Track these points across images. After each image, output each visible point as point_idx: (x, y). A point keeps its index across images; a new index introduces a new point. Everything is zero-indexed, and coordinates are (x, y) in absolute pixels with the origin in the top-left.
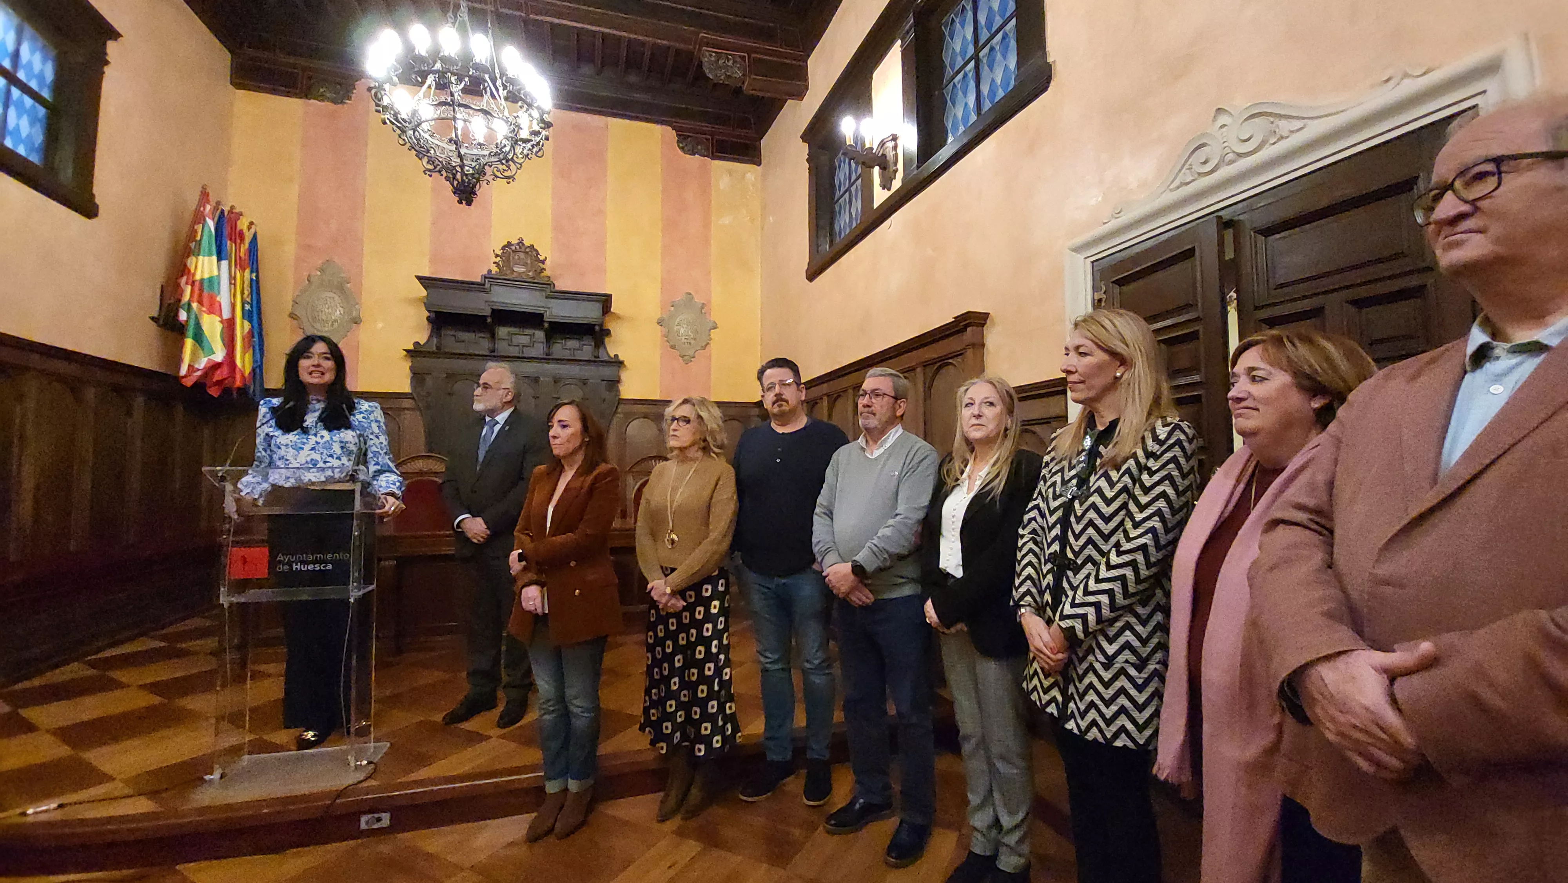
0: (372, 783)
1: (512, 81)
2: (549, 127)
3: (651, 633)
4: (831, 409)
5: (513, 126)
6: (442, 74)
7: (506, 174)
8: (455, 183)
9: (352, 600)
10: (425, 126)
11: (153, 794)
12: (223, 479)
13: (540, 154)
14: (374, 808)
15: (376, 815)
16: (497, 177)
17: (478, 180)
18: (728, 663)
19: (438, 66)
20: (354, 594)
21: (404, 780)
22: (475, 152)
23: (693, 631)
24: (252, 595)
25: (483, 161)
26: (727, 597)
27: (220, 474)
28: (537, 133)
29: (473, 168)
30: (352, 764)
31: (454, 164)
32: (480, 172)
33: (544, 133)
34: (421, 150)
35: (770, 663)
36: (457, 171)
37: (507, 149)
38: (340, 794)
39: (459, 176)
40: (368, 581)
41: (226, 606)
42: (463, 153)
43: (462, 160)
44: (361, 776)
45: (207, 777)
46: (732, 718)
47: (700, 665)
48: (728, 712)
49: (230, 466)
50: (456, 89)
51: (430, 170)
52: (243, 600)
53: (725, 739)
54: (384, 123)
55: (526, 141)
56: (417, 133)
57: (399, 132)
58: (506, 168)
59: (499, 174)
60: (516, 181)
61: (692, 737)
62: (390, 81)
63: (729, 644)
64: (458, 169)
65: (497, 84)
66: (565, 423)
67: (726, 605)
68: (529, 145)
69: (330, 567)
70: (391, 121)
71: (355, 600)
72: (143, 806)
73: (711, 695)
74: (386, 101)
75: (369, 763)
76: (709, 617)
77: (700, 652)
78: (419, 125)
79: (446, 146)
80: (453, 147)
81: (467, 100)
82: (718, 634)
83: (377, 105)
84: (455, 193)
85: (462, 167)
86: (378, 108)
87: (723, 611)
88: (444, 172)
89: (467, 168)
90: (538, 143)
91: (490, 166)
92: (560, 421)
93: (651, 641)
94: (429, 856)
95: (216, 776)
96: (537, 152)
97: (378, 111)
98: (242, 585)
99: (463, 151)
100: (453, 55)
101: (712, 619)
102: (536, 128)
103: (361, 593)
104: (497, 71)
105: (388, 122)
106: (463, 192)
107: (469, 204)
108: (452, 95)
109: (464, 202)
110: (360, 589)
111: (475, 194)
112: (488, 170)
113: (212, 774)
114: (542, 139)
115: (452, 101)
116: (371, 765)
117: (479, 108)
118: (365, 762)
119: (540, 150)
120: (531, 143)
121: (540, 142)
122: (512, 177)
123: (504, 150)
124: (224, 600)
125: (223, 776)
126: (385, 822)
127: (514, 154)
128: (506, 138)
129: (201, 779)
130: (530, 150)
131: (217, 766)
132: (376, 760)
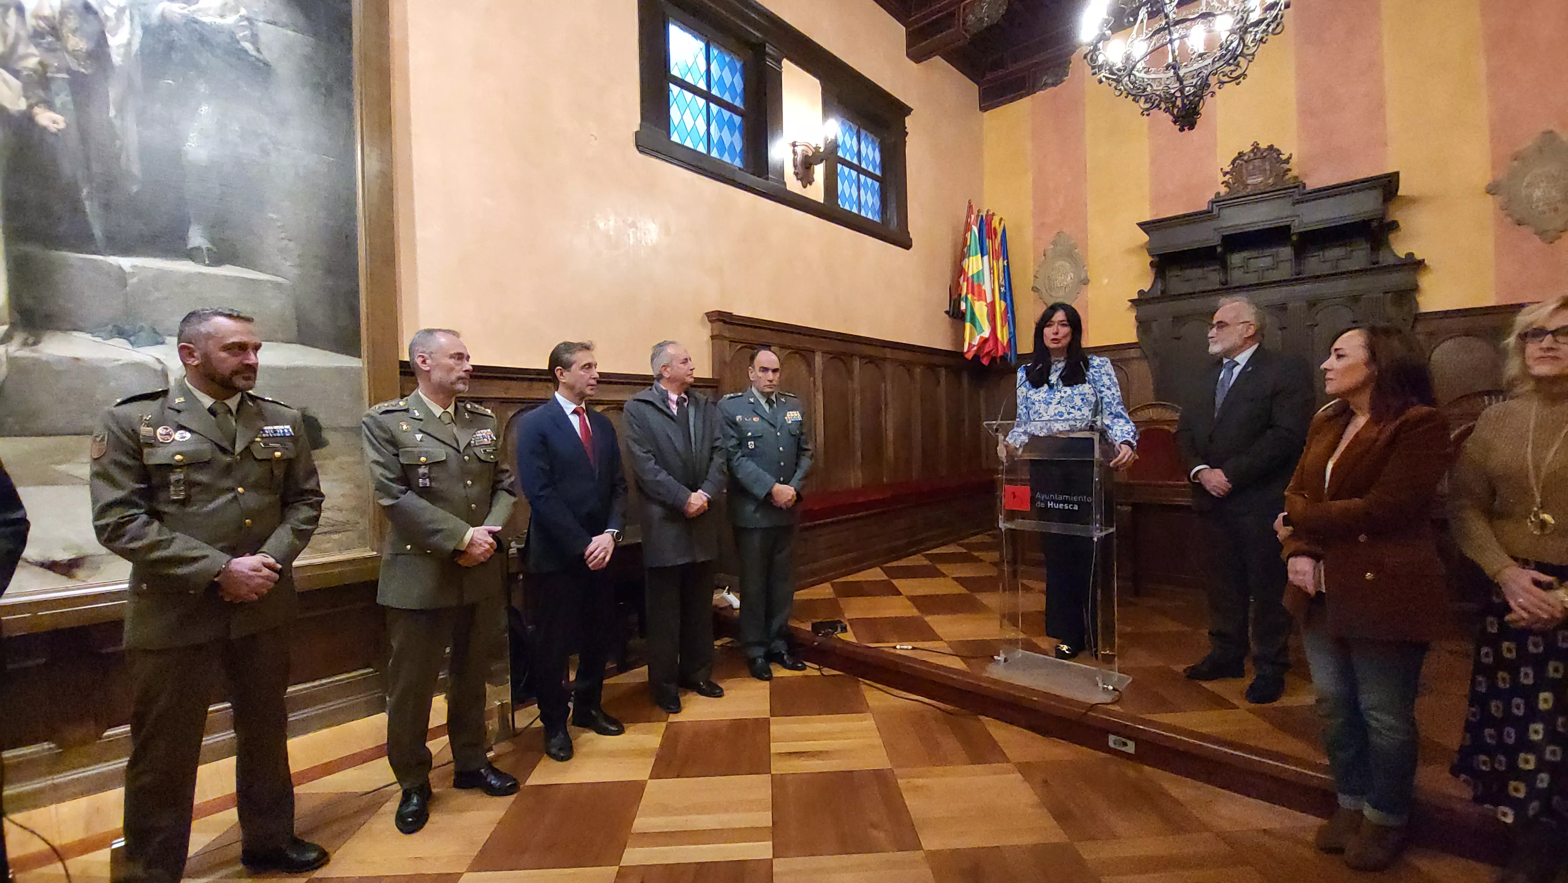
0: (1117, 708)
7: (1234, 75)
8: (1176, 111)
9: (1095, 539)
10: (1139, 66)
11: (964, 658)
12: (997, 430)
13: (1279, 30)
14: (1120, 731)
15: (1123, 739)
16: (1223, 83)
17: (1201, 98)
20: (1097, 536)
21: (1148, 717)
22: (1196, 66)
24: (1019, 524)
25: (1206, 72)
27: (995, 427)
29: (1195, 86)
30: (1100, 685)
31: (1173, 91)
32: (1204, 85)
34: (1137, 93)
36: (1176, 98)
37: (1235, 44)
38: (1092, 708)
39: (1179, 103)
40: (1109, 525)
41: (1003, 530)
42: (1181, 75)
43: (1181, 83)
44: (1108, 698)
45: (996, 657)
49: (1001, 420)
51: (1147, 110)
52: (1013, 527)
54: (1101, 82)
55: (1258, 23)
56: (1132, 77)
57: (1114, 84)
58: (1232, 68)
59: (1226, 79)
60: (1248, 78)
62: (1103, 38)
64: (1178, 94)
66: (1341, 353)
68: (1263, 27)
69: (1076, 508)
70: (1107, 78)
72: (957, 664)
74: (1100, 62)
75: (1114, 689)
78: (1134, 67)
79: (1161, 76)
80: (1171, 72)
81: (1184, 13)
83: (1093, 68)
84: (1175, 122)
85: (1181, 90)
86: (1094, 71)
88: (1162, 105)
89: (1187, 89)
90: (1275, 17)
91: (1215, 74)
92: (1336, 350)
93: (1487, 660)
95: (1001, 658)
96: (1274, 30)
97: (1094, 74)
98: (1011, 515)
99: (1181, 73)
103: (1103, 534)
105: (1104, 79)
106: (1184, 117)
107: (1192, 128)
108: (1167, 16)
109: (1186, 128)
110: (1101, 531)
111: (1198, 113)
112: (1213, 80)
113: (999, 655)
114: (1280, 10)
115: (1167, 23)
116: (1117, 693)
117: (1197, 15)
118: (1111, 688)
119: (1278, 25)
120: (1266, 22)
121: (1277, 14)
122: (1244, 75)
123: (1230, 48)
124: (1002, 525)
125: (1006, 660)
126: (1131, 748)
127: (1244, 45)
128: (1233, 32)
129: (992, 657)
130: (1264, 31)
131: (1001, 651)
132: (1120, 689)
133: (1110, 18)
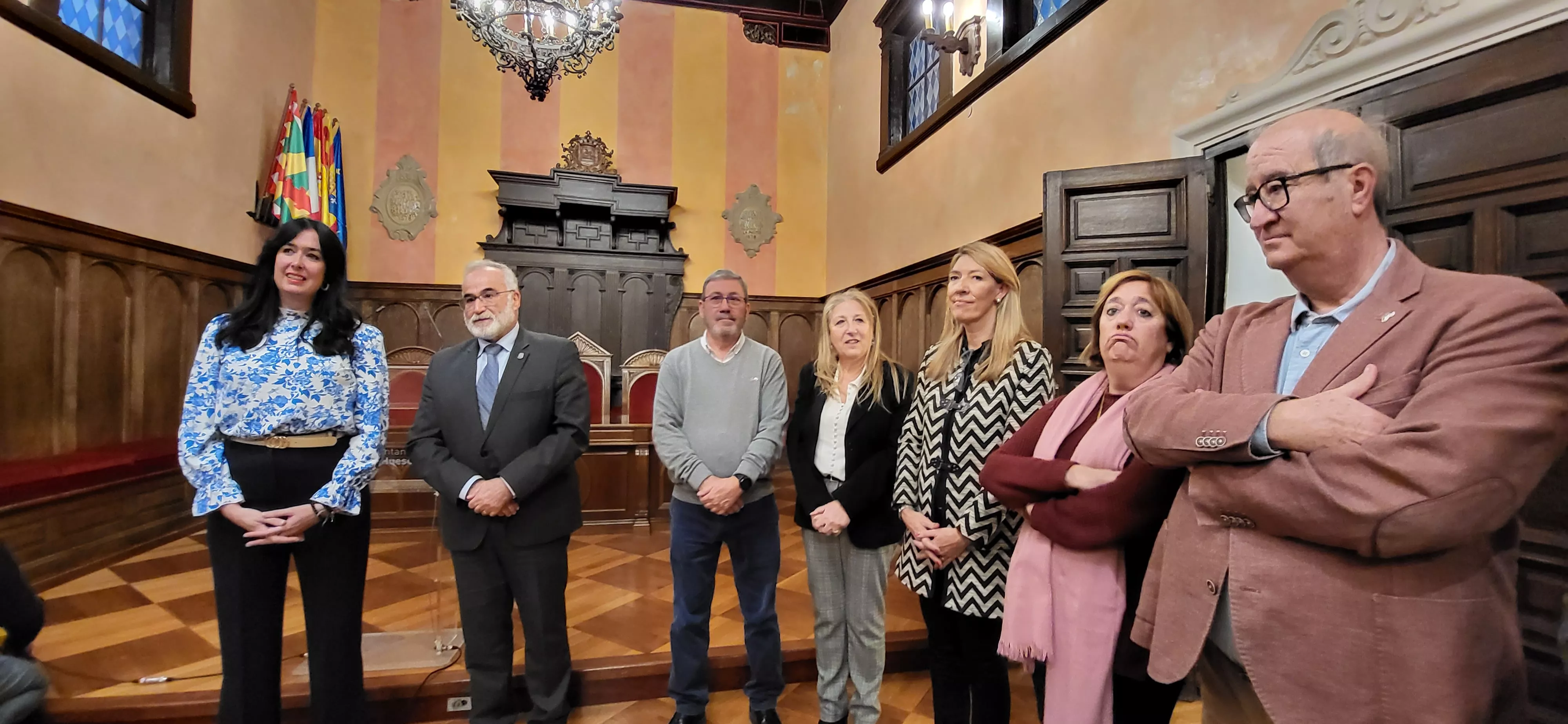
0: (453, 667)
2: (619, 19)
5: (584, 19)
7: (577, 68)
8: (529, 78)
10: (498, 22)
13: (610, 47)
14: (459, 691)
16: (568, 71)
17: (550, 76)
22: (546, 46)
25: (555, 55)
28: (607, 26)
29: (545, 63)
30: (439, 648)
31: (527, 60)
32: (554, 67)
33: (614, 25)
34: (495, 46)
36: (530, 67)
37: (579, 42)
38: (430, 676)
39: (532, 72)
42: (535, 48)
43: (535, 56)
44: (447, 660)
51: (503, 66)
54: (460, 19)
55: (596, 34)
56: (491, 28)
57: (473, 27)
58: (576, 62)
59: (569, 68)
60: (586, 76)
64: (531, 64)
68: (599, 39)
70: (466, 18)
75: (454, 648)
78: (493, 20)
79: (518, 41)
80: (526, 42)
84: (528, 89)
85: (535, 62)
86: (454, 4)
88: (517, 68)
89: (539, 63)
90: (609, 36)
91: (562, 61)
96: (607, 45)
97: (454, 8)
99: (535, 46)
102: (606, 20)
105: (463, 18)
106: (536, 87)
107: (542, 99)
109: (537, 98)
111: (547, 89)
112: (560, 64)
114: (612, 31)
116: (456, 650)
118: (450, 647)
119: (610, 43)
120: (602, 36)
121: (610, 34)
122: (583, 72)
123: (575, 44)
127: (586, 47)
128: (577, 31)
130: (600, 43)
132: (460, 646)
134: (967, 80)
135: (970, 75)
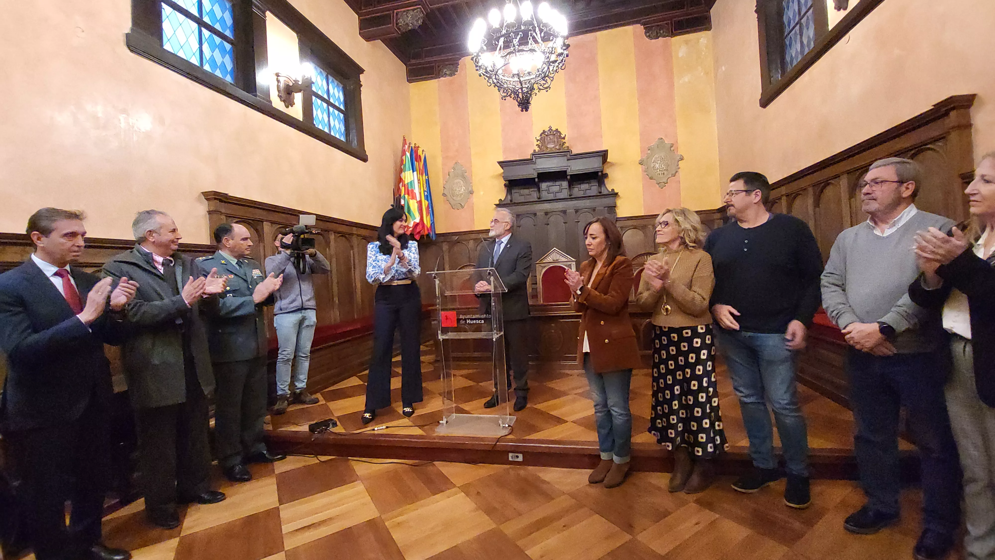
0: (510, 437)
1: (545, 25)
2: (567, 48)
3: (655, 370)
4: (790, 206)
5: (548, 54)
6: (507, 35)
7: (545, 86)
8: (519, 99)
9: (494, 340)
10: (500, 72)
11: (420, 427)
12: (435, 278)
13: (563, 68)
14: (515, 450)
15: (517, 454)
16: (540, 89)
17: (531, 95)
18: (716, 394)
19: (504, 32)
20: (495, 337)
21: (527, 438)
22: (527, 78)
23: (688, 371)
24: (451, 336)
25: (533, 81)
26: (713, 348)
27: (433, 275)
28: (561, 54)
29: (527, 88)
30: (501, 425)
31: (517, 89)
32: (532, 89)
33: (566, 52)
34: (499, 86)
35: (745, 397)
36: (519, 92)
37: (546, 69)
38: (498, 440)
39: (520, 95)
40: (501, 331)
41: (441, 340)
42: (521, 80)
43: (521, 85)
44: (505, 432)
45: (441, 422)
46: (721, 433)
47: (695, 394)
48: (717, 428)
49: (437, 271)
50: (516, 41)
51: (505, 97)
52: (447, 338)
53: (715, 446)
54: (480, 76)
55: (555, 62)
56: (497, 76)
57: (487, 79)
58: (544, 82)
59: (541, 87)
60: (551, 89)
61: (692, 442)
62: (482, 50)
63: (716, 381)
64: (520, 91)
65: (536, 31)
66: (594, 236)
67: (713, 353)
68: (557, 64)
69: (483, 322)
70: (484, 75)
71: (496, 339)
72: (417, 431)
73: (705, 415)
74: (480, 64)
75: (509, 426)
76: (699, 361)
77: (694, 386)
78: (497, 72)
79: (511, 79)
80: (516, 79)
81: (521, 48)
82: (707, 374)
83: (477, 66)
84: (519, 106)
85: (522, 89)
86: (477, 68)
87: (711, 357)
88: (513, 96)
89: (524, 89)
90: (562, 61)
91: (537, 84)
92: (591, 235)
93: (656, 375)
94: (544, 482)
95: (444, 422)
96: (561, 67)
97: (477, 70)
98: (445, 331)
99: (522, 79)
100: (513, 21)
101: (703, 363)
102: (560, 51)
103: (498, 336)
104: (535, 22)
105: (482, 75)
106: (523, 104)
107: (527, 110)
108: (514, 46)
109: (524, 110)
110: (497, 334)
111: (529, 103)
112: (536, 86)
113: (442, 421)
114: (564, 57)
115: (514, 49)
116: (510, 427)
117: (528, 49)
118: (507, 425)
119: (563, 65)
120: (558, 62)
121: (563, 59)
122: (549, 87)
123: (544, 71)
124: (441, 337)
125: (447, 422)
126: (520, 459)
127: (549, 72)
128: (544, 63)
129: (438, 422)
130: (557, 66)
131: (444, 417)
132: (512, 425)
133: (485, 39)
134: (843, 14)
135: (845, 9)
